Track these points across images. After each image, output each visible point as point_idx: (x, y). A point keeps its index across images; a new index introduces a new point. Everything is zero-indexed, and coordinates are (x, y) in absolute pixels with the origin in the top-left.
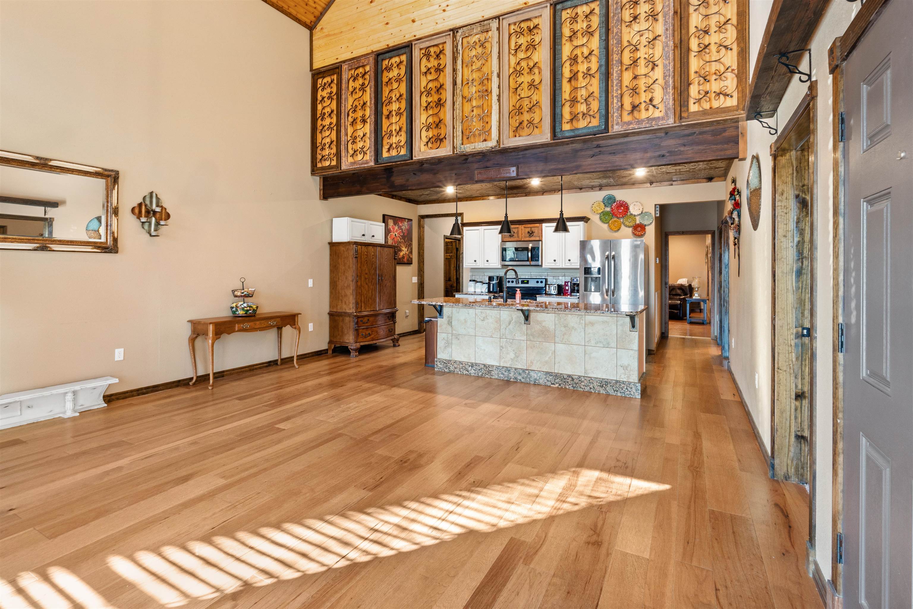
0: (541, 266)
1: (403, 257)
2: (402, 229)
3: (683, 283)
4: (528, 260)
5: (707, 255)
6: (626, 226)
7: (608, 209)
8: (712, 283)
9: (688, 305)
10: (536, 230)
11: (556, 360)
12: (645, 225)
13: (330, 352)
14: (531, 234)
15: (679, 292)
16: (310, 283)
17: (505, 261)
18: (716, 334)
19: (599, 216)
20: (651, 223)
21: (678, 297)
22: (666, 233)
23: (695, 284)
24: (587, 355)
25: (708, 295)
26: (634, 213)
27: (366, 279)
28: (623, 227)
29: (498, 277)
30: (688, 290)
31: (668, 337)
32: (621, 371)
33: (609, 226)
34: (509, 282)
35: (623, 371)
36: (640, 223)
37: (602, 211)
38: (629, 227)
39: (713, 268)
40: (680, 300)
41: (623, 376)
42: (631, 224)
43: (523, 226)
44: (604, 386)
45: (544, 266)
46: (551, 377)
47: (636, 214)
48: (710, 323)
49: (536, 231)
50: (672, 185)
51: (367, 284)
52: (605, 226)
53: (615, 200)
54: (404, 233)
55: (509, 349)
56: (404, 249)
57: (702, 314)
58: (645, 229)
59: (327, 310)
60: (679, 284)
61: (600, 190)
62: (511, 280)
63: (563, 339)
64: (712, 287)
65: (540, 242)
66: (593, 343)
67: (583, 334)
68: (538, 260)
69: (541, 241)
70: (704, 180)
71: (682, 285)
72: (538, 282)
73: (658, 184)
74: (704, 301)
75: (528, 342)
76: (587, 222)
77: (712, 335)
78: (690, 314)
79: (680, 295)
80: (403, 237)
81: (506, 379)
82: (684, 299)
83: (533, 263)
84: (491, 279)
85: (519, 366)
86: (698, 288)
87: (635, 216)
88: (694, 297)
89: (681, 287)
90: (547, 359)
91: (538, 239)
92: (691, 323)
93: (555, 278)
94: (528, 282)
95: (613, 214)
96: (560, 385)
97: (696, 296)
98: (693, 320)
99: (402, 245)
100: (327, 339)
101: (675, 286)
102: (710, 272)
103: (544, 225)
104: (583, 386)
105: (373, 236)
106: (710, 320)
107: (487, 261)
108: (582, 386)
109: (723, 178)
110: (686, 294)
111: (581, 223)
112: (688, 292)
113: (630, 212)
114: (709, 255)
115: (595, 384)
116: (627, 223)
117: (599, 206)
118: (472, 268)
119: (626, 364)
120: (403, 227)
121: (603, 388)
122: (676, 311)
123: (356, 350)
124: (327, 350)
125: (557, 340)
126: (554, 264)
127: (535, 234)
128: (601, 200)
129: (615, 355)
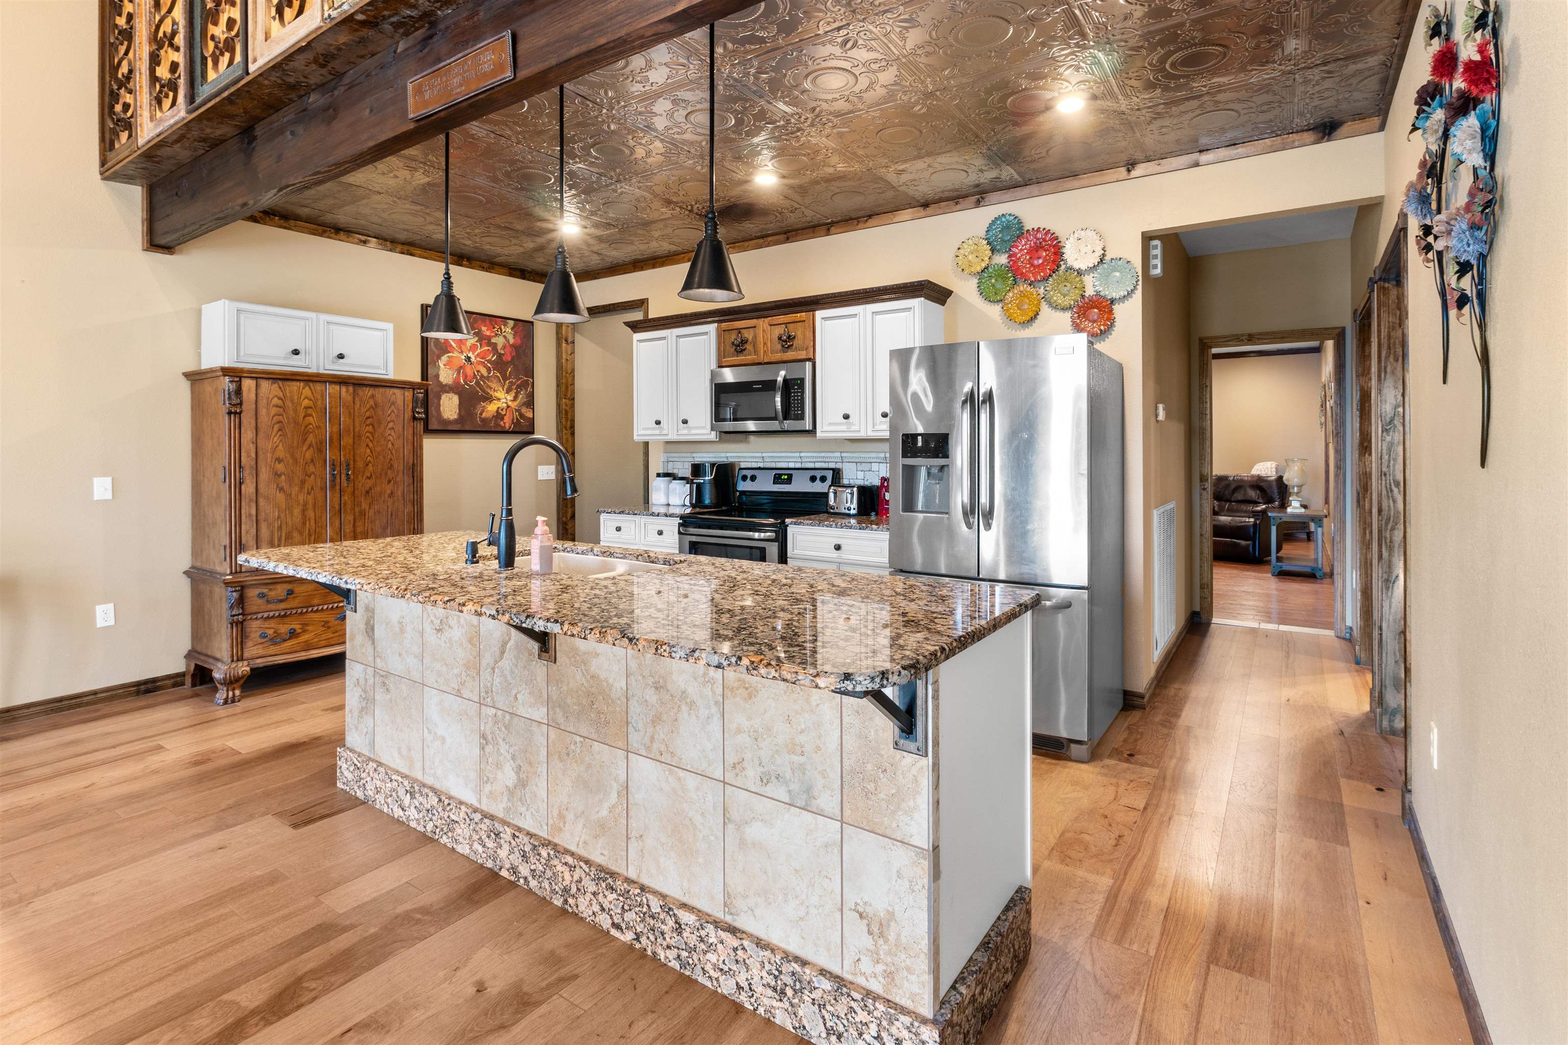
0: (813, 431)
1: (499, 416)
2: (494, 346)
3: (1263, 474)
4: (775, 418)
5: (1323, 405)
6: (1055, 307)
7: (1002, 259)
8: (1336, 475)
9: (1274, 529)
10: (798, 331)
11: (633, 824)
12: (1112, 301)
13: (188, 680)
14: (787, 342)
15: (1252, 494)
16: (102, 488)
17: (724, 420)
18: (1349, 623)
19: (975, 281)
20: (1130, 294)
21: (1250, 508)
22: (1201, 340)
23: (1291, 477)
24: (730, 827)
25: (1327, 501)
26: (1076, 265)
27: (277, 475)
28: (1045, 309)
29: (713, 465)
30: (1276, 491)
31: (1209, 624)
32: (858, 938)
33: (1006, 311)
34: (744, 478)
35: (867, 942)
36: (1098, 294)
37: (984, 265)
38: (1064, 309)
39: (1339, 434)
40: (1255, 514)
41: (866, 965)
42: (1068, 301)
43: (767, 320)
44: (789, 992)
45: (819, 434)
46: (612, 896)
47: (1084, 267)
48: (1331, 575)
49: (799, 334)
50: (1197, 165)
51: (281, 489)
52: (995, 311)
53: (1021, 228)
54: (500, 356)
55: (503, 748)
56: (501, 394)
57: (1312, 545)
58: (1111, 312)
59: (186, 563)
60: (1253, 476)
61: (978, 204)
62: (749, 473)
63: (652, 739)
64: (1336, 487)
65: (808, 365)
66: (752, 774)
67: (715, 726)
68: (801, 417)
69: (813, 361)
70: (1308, 137)
71: (1260, 479)
72: (813, 479)
73: (1151, 167)
74: (1318, 520)
75: (553, 734)
76: (942, 302)
77: (1338, 626)
78: (1279, 549)
79: (1256, 503)
80: (499, 364)
81: (490, 864)
82: (1264, 512)
83: (788, 425)
84: (697, 469)
85: (528, 824)
86: (1300, 487)
87: (1080, 273)
88: (1289, 510)
89: (1259, 484)
90: (604, 813)
91: (802, 355)
92: (1283, 574)
93: (860, 467)
94: (789, 481)
95: (1015, 272)
96: (637, 939)
97: (1294, 507)
98: (1286, 567)
99: (493, 385)
100: (186, 645)
101: (1242, 480)
102: (1331, 446)
103: (820, 314)
104: (716, 967)
105: (341, 356)
106: (1333, 566)
107: (685, 422)
108: (708, 967)
109: (1376, 121)
110: (1269, 500)
111: (917, 303)
112: (1276, 495)
113: (1065, 261)
114: (1330, 403)
115: (755, 971)
116: (1058, 299)
117: (976, 252)
118: (668, 443)
119: (879, 905)
120: (500, 341)
121: (787, 1005)
122: (1243, 543)
123: (230, 682)
124: (183, 675)
125: (635, 739)
126: (844, 428)
127: (796, 343)
128: (983, 233)
129: (836, 851)
